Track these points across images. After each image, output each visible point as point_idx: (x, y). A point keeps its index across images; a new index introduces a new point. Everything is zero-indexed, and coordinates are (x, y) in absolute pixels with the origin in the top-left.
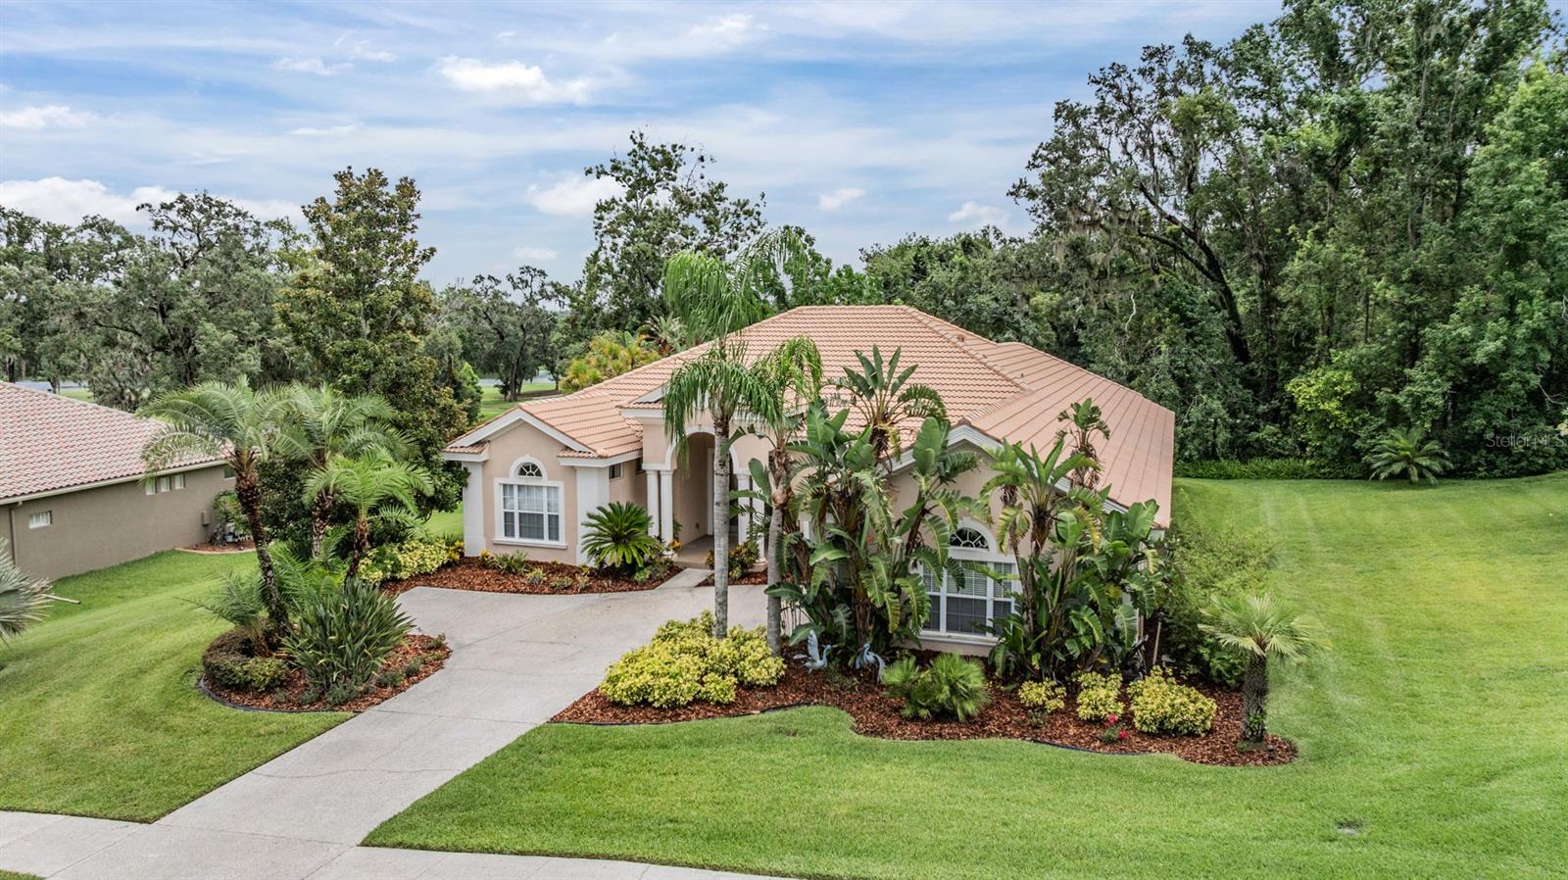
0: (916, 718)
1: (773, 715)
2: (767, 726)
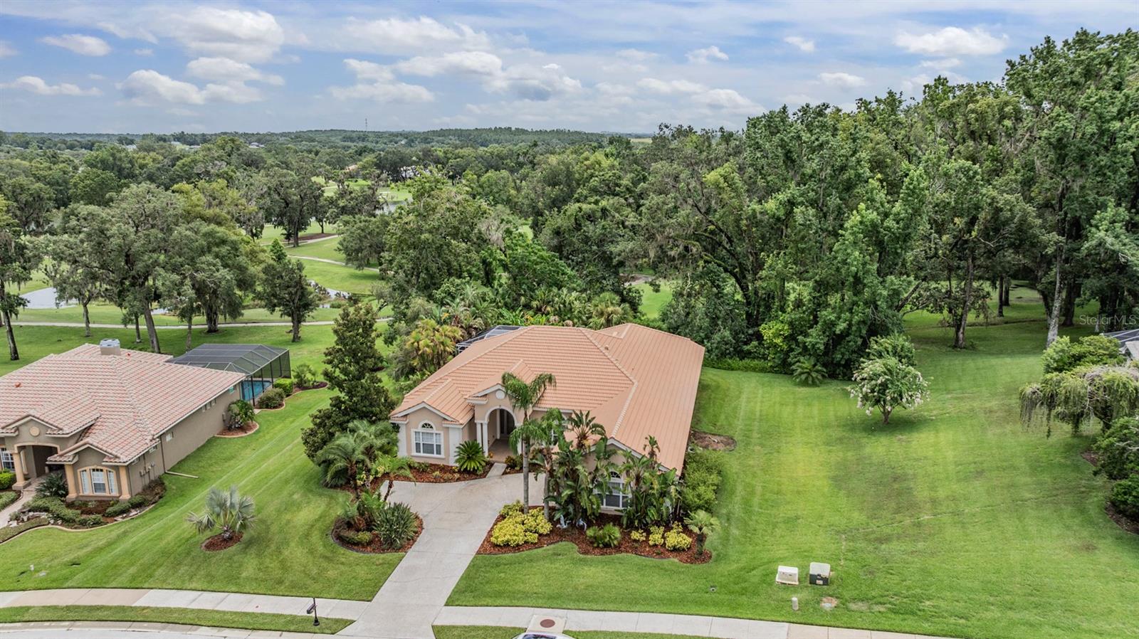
0: (598, 547)
1: (552, 546)
2: (550, 552)
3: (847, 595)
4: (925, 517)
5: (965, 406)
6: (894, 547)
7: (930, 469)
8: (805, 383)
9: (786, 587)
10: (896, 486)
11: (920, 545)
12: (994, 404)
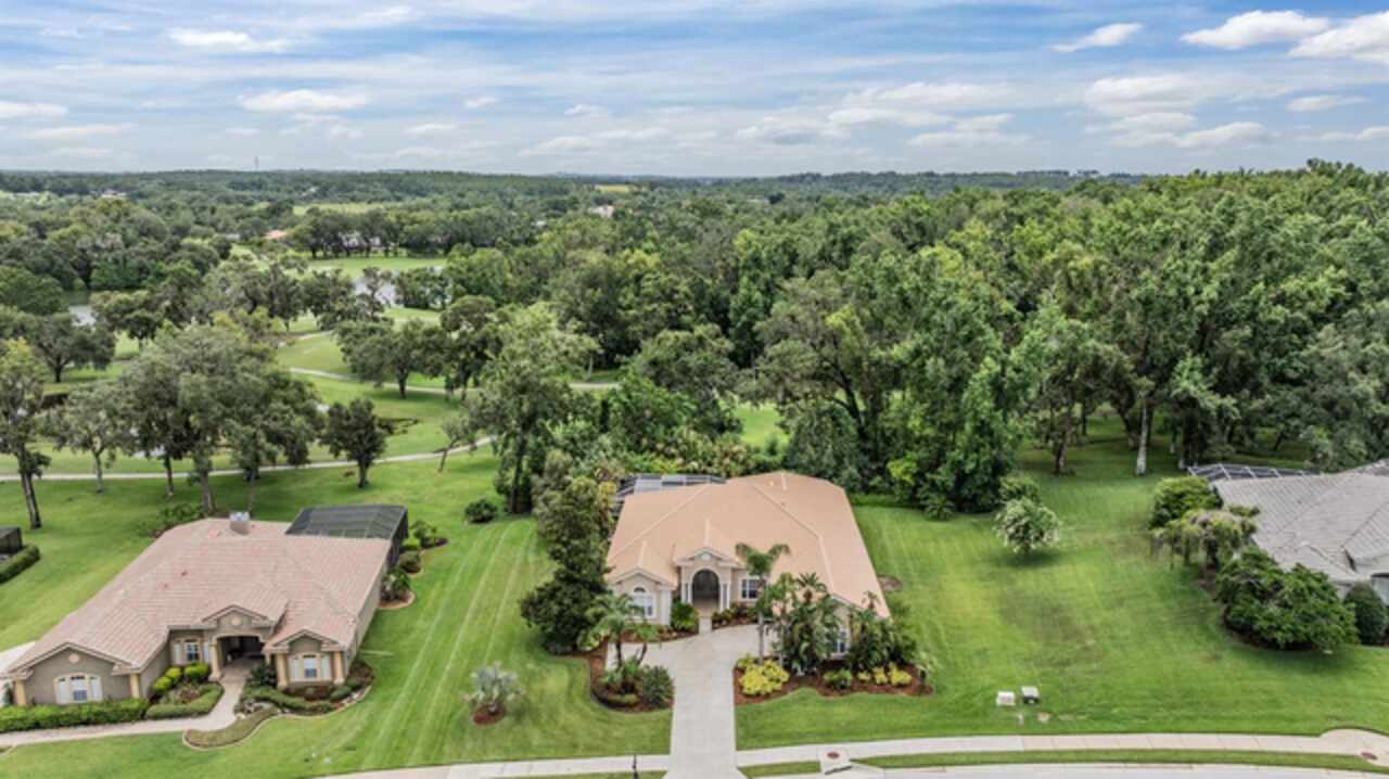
0: (836, 688)
1: (795, 692)
2: (797, 696)
3: (1055, 710)
4: (1090, 642)
5: (1090, 538)
6: (1075, 669)
7: (1081, 600)
8: (937, 518)
9: (1007, 708)
10: (1056, 616)
11: (1094, 666)
12: (1113, 535)
